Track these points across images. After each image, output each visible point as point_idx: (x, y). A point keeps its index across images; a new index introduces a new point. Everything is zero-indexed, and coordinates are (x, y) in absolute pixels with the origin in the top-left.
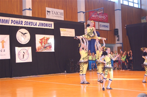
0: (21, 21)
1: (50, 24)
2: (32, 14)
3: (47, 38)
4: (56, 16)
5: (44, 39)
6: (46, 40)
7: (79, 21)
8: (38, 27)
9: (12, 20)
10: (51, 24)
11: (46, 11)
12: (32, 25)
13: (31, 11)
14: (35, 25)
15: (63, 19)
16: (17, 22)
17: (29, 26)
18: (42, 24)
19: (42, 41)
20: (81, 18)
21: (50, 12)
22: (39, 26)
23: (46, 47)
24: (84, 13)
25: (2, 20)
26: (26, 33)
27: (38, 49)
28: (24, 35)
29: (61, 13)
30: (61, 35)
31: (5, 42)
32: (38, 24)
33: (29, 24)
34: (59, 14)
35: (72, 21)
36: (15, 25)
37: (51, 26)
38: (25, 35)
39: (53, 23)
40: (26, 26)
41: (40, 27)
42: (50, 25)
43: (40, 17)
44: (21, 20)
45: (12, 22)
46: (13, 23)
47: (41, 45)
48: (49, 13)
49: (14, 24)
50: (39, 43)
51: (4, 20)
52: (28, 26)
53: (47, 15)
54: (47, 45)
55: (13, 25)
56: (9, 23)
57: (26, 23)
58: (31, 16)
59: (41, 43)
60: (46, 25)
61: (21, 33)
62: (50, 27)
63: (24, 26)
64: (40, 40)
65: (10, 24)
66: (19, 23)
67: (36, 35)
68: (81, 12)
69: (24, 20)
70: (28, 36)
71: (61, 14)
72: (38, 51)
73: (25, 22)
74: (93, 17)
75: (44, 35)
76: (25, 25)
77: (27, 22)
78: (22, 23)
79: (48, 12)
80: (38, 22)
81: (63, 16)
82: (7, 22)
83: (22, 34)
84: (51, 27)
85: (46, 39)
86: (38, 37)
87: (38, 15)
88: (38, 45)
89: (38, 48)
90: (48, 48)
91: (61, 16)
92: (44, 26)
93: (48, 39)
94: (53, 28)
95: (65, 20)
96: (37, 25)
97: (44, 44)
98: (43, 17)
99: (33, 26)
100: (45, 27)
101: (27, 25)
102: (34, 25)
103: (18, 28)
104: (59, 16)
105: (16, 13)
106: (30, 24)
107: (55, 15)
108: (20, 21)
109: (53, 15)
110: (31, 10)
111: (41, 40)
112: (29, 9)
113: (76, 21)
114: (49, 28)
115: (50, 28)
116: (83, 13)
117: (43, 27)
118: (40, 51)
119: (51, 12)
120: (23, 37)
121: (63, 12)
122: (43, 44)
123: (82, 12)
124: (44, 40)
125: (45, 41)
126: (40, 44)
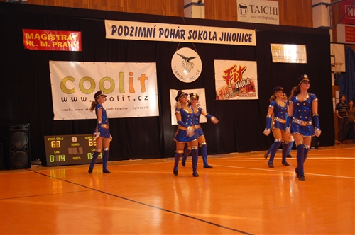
0: (182, 30)
1: (247, 35)
2: (206, 14)
3: (240, 67)
4: (260, 17)
5: (235, 71)
6: (238, 72)
7: (316, 25)
8: (218, 42)
9: (160, 29)
10: (250, 35)
11: (238, 5)
12: (205, 39)
13: (203, 8)
14: (211, 37)
15: (277, 23)
16: (171, 34)
17: (200, 41)
18: (229, 36)
19: (229, 74)
20: (322, 19)
21: (246, 7)
22: (221, 40)
23: (238, 90)
24: (327, 5)
25: (140, 28)
26: (192, 58)
27: (221, 94)
28: (188, 61)
29: (272, 9)
30: (274, 61)
31: (147, 78)
32: (219, 36)
33: (200, 35)
34: (267, 10)
35: (299, 26)
36: (169, 39)
37: (250, 38)
38: (190, 61)
39: (253, 32)
40: (192, 41)
41: (223, 42)
42: (247, 38)
43: (224, 18)
44: (182, 27)
45: (161, 34)
46: (163, 36)
47: (228, 84)
48: (243, 10)
49: (166, 37)
50: (223, 79)
51: (144, 28)
52: (197, 41)
53: (239, 14)
54: (240, 85)
55: (163, 39)
56: (154, 36)
57: (192, 34)
58: (203, 17)
59: (227, 79)
60: (239, 37)
61: (182, 57)
62: (246, 41)
63: (187, 41)
64: (225, 72)
65: (157, 38)
66: (176, 35)
67: (216, 62)
68: (320, 4)
69: (187, 28)
70: (198, 64)
71: (272, 12)
72: (220, 99)
73: (191, 31)
74: (350, 16)
75: (235, 61)
76: (189, 38)
77: (195, 32)
78: (183, 35)
79: (242, 7)
80: (220, 31)
81: (278, 17)
82: (150, 32)
83: (183, 60)
84: (250, 42)
85: (238, 69)
86: (221, 66)
87: (220, 15)
88: (220, 84)
89: (221, 91)
90: (242, 90)
91: (272, 16)
92: (234, 41)
93: (242, 70)
94: (254, 43)
95: (283, 24)
96: (218, 39)
97: (235, 81)
98: (231, 19)
99: (207, 41)
100: (236, 43)
101: (195, 39)
102: (210, 39)
103: (174, 47)
104: (269, 16)
105: (170, 14)
106: (202, 36)
107: (259, 15)
108: (178, 30)
109: (254, 15)
110: (203, 5)
111: (228, 72)
112: (199, 3)
113: (309, 26)
114: (244, 43)
115: (248, 44)
116: (324, 6)
117: (232, 43)
118: (225, 99)
119: (249, 8)
120: (186, 67)
121: (278, 7)
122: (232, 82)
123: (324, 4)
124: (233, 73)
125: (235, 74)
126: (225, 83)
